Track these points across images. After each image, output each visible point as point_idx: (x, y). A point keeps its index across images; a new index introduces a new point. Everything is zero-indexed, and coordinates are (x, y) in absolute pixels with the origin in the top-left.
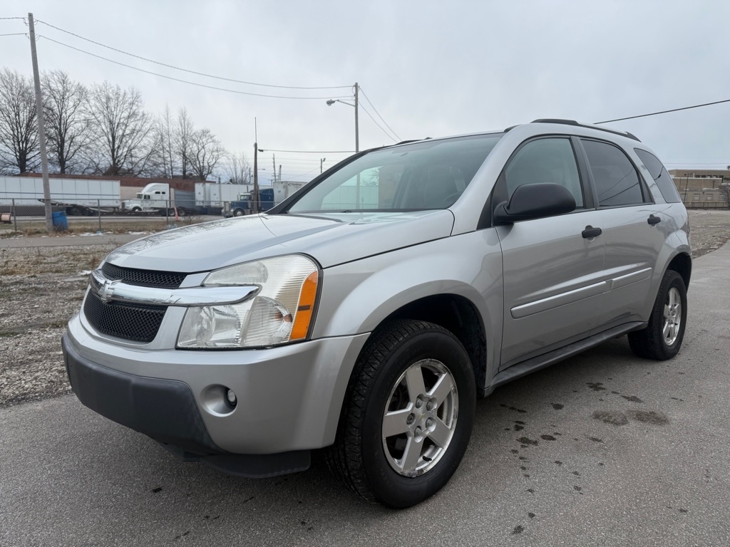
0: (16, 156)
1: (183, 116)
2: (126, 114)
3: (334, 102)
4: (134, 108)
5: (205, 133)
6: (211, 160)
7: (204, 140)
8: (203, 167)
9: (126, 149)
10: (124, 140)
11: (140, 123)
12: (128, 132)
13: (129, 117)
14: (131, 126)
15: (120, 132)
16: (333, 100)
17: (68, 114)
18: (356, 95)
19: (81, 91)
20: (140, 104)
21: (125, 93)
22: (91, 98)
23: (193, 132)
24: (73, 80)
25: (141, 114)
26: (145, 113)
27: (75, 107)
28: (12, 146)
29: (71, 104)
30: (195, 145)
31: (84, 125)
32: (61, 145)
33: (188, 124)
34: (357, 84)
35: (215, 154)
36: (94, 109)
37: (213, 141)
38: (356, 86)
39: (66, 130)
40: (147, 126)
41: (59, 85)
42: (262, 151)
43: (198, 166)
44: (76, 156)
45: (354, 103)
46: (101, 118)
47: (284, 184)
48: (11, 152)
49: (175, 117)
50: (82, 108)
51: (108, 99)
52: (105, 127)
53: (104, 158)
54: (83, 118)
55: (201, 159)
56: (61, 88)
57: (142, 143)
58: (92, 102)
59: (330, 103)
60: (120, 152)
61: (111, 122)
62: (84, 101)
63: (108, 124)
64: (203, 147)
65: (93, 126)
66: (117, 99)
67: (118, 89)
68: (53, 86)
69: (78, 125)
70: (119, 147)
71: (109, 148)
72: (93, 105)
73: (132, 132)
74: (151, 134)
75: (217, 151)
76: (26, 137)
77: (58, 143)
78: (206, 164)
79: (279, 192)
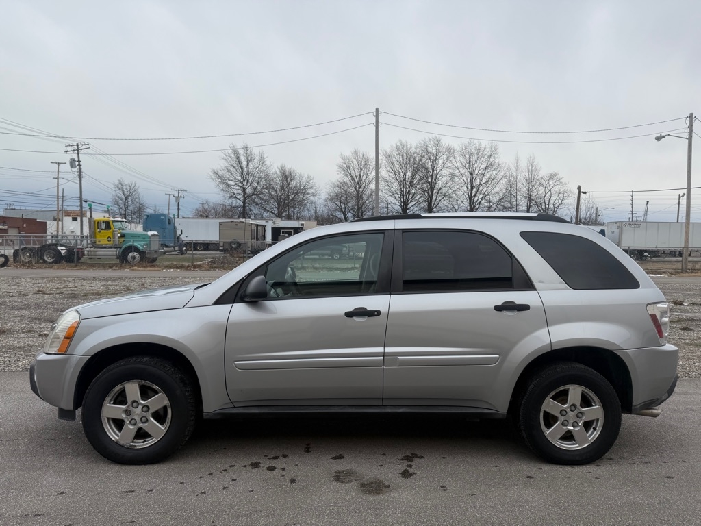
0: (401, 206)
1: (531, 163)
2: (484, 166)
3: (664, 137)
4: (491, 159)
5: (552, 177)
6: (557, 202)
7: (551, 183)
8: (548, 208)
9: (481, 196)
10: (481, 188)
11: (495, 172)
12: (484, 181)
13: (486, 168)
14: (487, 176)
15: (478, 182)
16: (663, 134)
17: (438, 171)
18: (691, 127)
19: (450, 151)
20: (496, 156)
21: (485, 148)
22: (457, 155)
23: (540, 176)
24: (446, 142)
25: (497, 164)
26: (501, 162)
27: (444, 164)
28: (399, 199)
29: (441, 162)
30: (541, 188)
31: (449, 178)
32: (431, 196)
33: (536, 170)
34: (692, 114)
35: (561, 195)
36: (459, 164)
37: (561, 184)
38: (691, 117)
39: (435, 184)
40: (501, 174)
41: (434, 148)
42: (585, 193)
43: (544, 207)
44: (440, 205)
45: (686, 135)
46: (463, 171)
47: (618, 224)
48: (398, 204)
49: (524, 164)
50: (449, 165)
51: (471, 154)
52: (467, 178)
53: (462, 205)
54: (448, 173)
55: (547, 202)
56: (434, 151)
57: (495, 190)
58: (458, 158)
59: (659, 138)
60: (476, 198)
61: (471, 173)
62: (452, 159)
63: (468, 175)
64: (550, 191)
65: (456, 179)
66: (478, 154)
67: (480, 145)
68: (429, 149)
69: (445, 179)
70: (475, 195)
71: (467, 196)
72: (459, 161)
73: (487, 181)
74: (504, 181)
75: (564, 192)
76: (409, 191)
77: (429, 195)
78: (551, 206)
79: (613, 232)
